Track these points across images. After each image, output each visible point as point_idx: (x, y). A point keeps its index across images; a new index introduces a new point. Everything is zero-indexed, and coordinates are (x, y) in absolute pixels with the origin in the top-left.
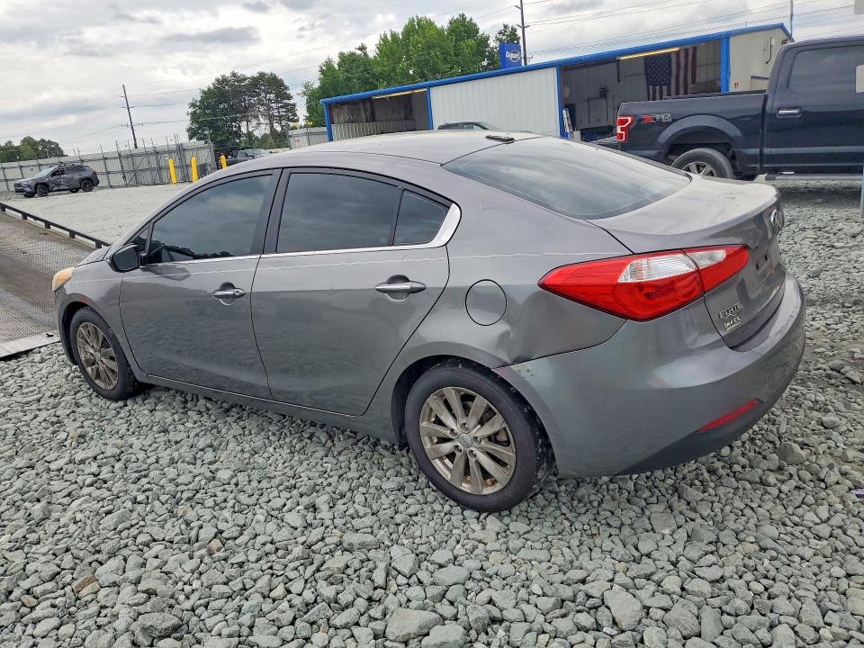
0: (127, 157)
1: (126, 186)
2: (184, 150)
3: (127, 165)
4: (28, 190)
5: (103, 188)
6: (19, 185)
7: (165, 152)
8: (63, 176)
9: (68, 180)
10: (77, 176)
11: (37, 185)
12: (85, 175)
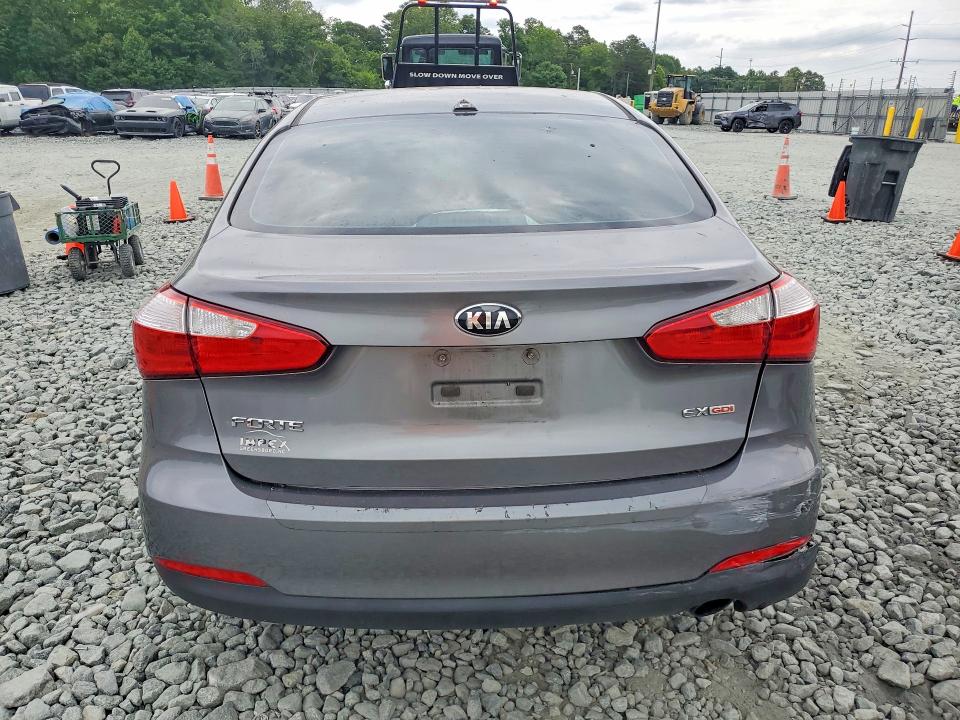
0: (848, 98)
1: (834, 133)
2: (917, 98)
3: (844, 109)
4: (725, 123)
5: (806, 132)
6: (718, 117)
7: (892, 98)
8: (764, 113)
9: (768, 118)
10: (779, 114)
11: (735, 118)
12: (788, 114)
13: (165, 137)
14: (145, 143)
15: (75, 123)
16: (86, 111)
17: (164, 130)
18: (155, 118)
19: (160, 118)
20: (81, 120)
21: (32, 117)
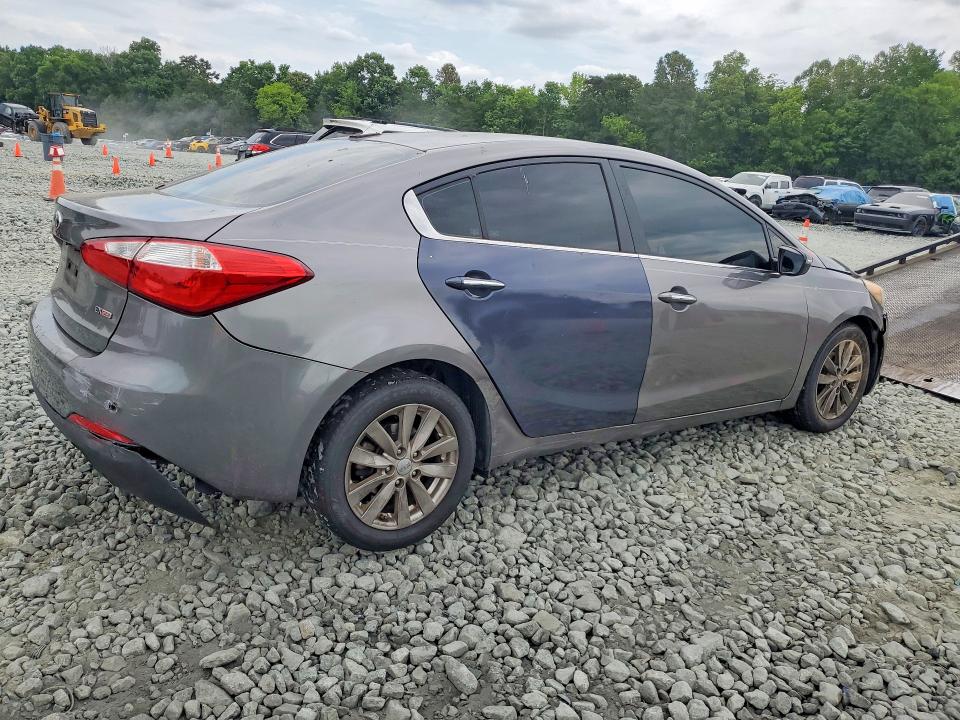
13: (900, 234)
14: (878, 236)
15: (818, 212)
16: (834, 202)
17: (901, 227)
18: (896, 214)
19: (902, 215)
20: (826, 209)
21: (784, 203)
